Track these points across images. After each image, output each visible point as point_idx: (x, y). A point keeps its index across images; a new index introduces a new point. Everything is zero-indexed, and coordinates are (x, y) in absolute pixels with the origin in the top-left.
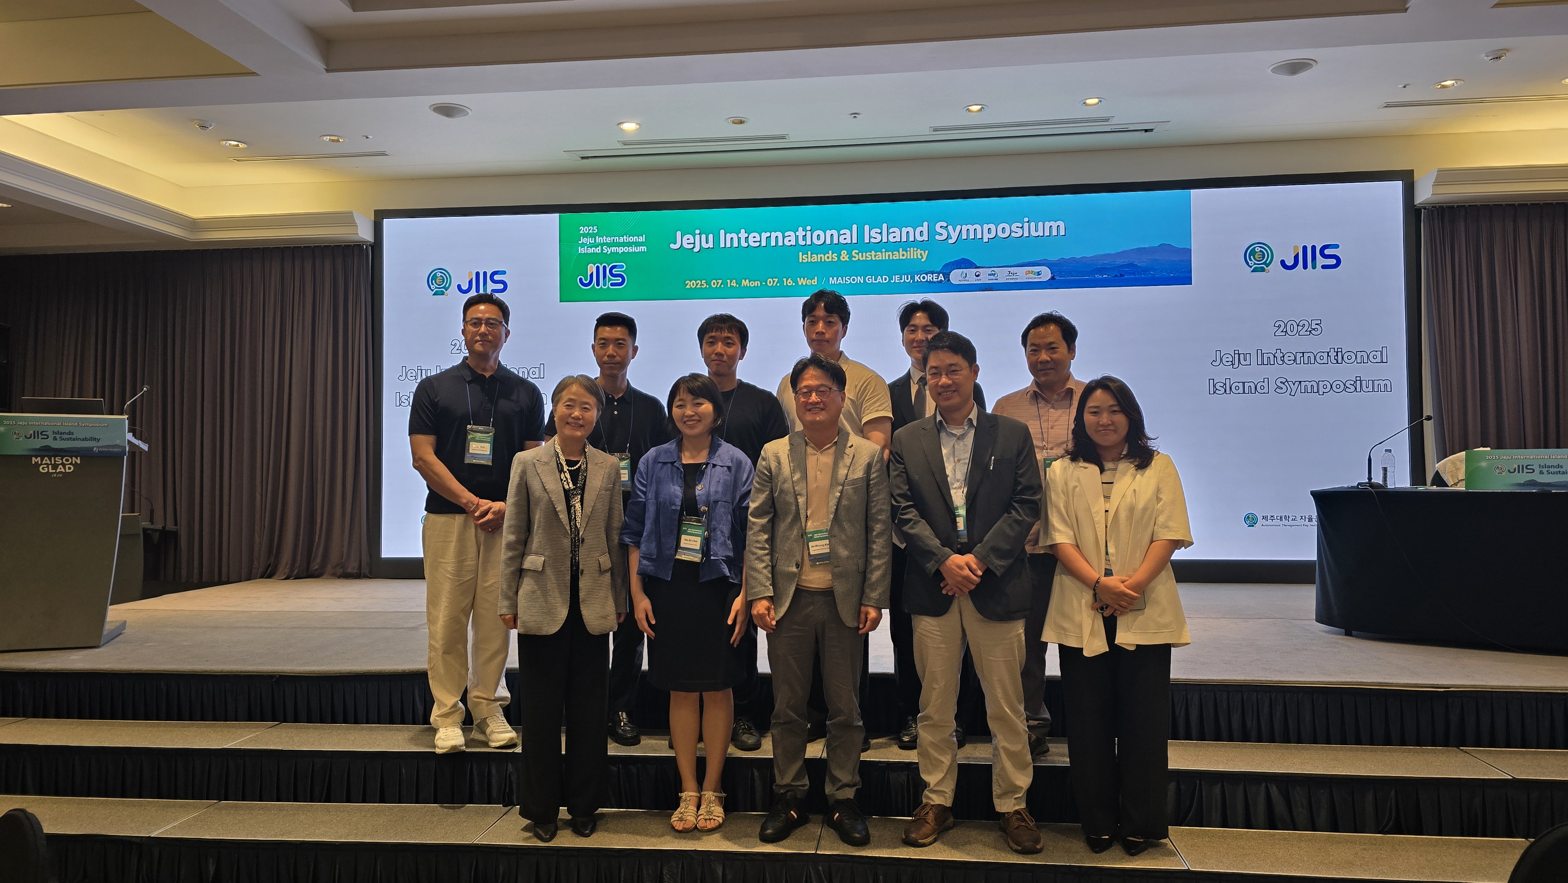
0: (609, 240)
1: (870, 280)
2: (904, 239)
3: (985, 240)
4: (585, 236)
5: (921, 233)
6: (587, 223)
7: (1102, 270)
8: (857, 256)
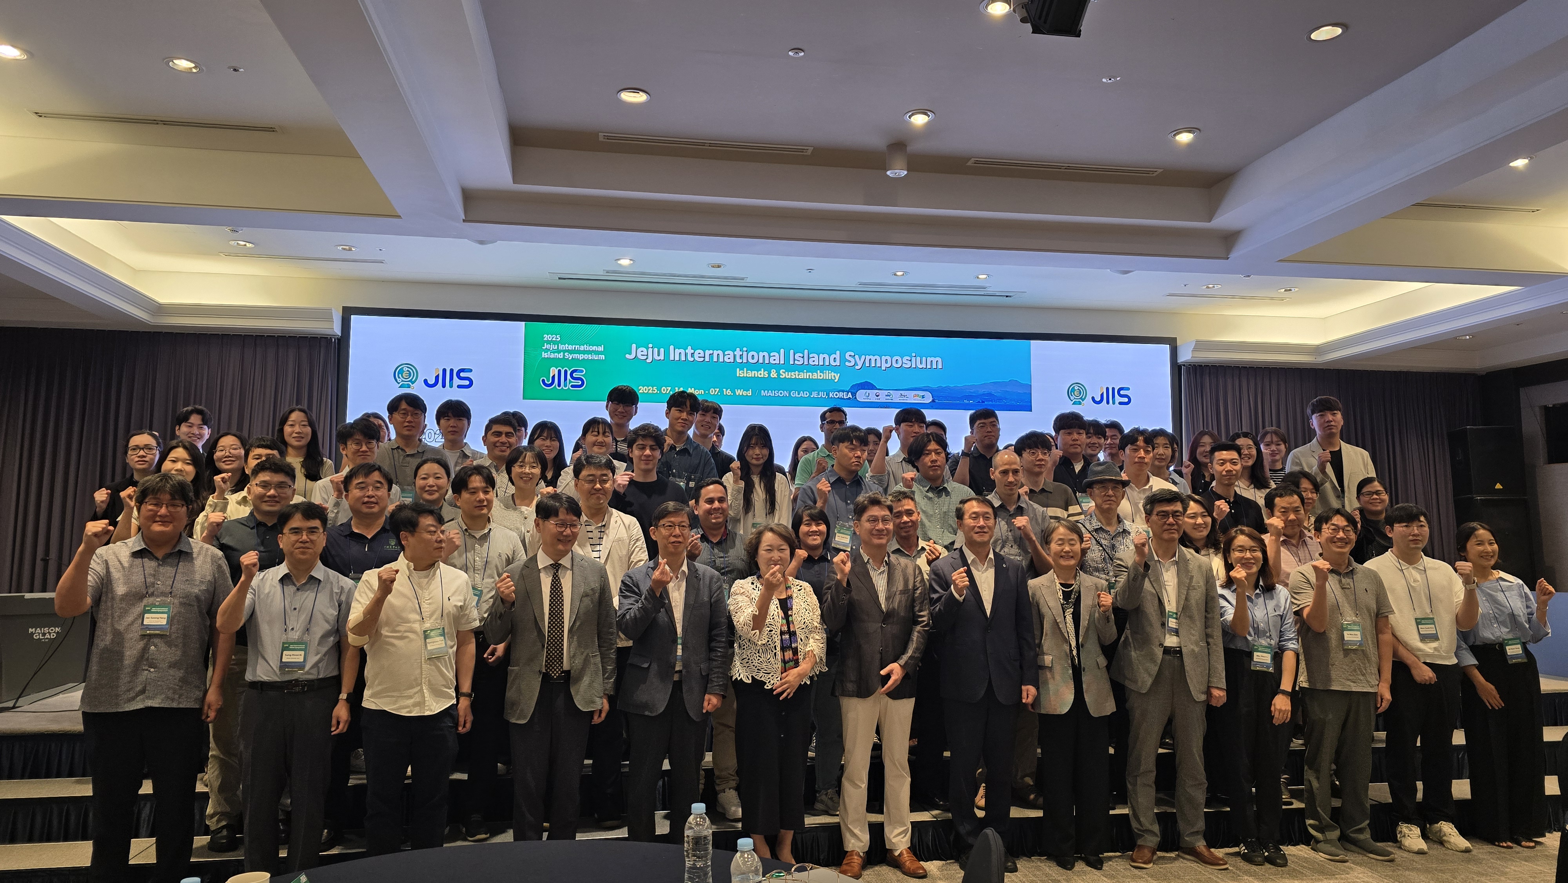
0: (570, 347)
1: (795, 394)
2: (821, 363)
3: (883, 368)
4: (548, 342)
5: (834, 359)
6: (550, 332)
7: (969, 397)
8: (784, 375)
